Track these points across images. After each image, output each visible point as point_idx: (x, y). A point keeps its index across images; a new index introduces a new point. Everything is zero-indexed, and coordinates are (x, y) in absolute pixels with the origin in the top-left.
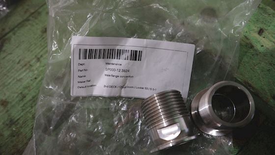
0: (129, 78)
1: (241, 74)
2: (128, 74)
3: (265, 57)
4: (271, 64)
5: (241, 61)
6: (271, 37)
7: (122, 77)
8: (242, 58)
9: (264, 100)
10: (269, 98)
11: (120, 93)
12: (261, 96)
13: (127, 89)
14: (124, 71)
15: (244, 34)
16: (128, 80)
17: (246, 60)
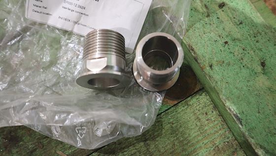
0: (83, 16)
1: (188, 38)
2: (83, 11)
3: (217, 29)
4: (220, 36)
5: (193, 25)
6: (229, 12)
7: (77, 12)
8: (195, 24)
9: (201, 66)
10: (207, 65)
11: (73, 28)
12: (199, 62)
13: (80, 25)
14: (80, 7)
15: (205, 3)
16: (82, 18)
17: (198, 26)
